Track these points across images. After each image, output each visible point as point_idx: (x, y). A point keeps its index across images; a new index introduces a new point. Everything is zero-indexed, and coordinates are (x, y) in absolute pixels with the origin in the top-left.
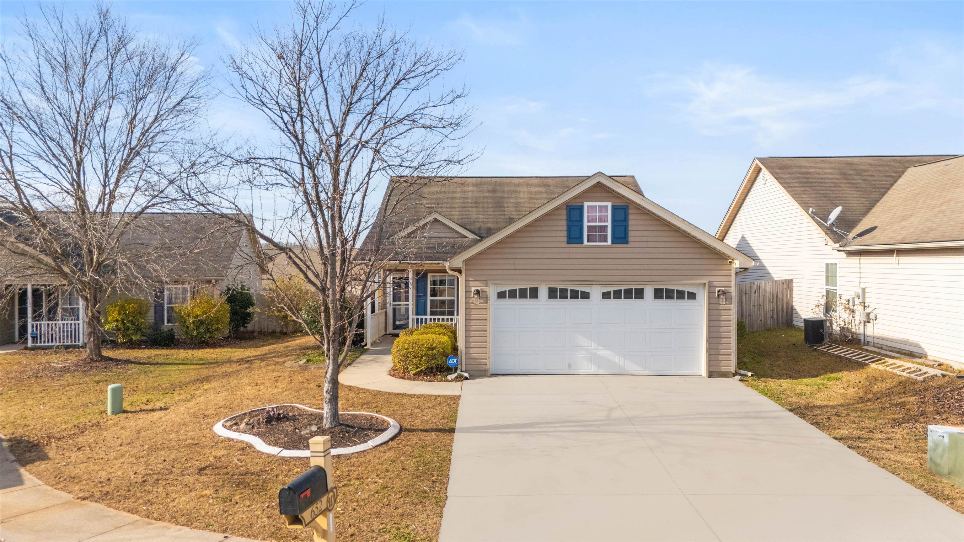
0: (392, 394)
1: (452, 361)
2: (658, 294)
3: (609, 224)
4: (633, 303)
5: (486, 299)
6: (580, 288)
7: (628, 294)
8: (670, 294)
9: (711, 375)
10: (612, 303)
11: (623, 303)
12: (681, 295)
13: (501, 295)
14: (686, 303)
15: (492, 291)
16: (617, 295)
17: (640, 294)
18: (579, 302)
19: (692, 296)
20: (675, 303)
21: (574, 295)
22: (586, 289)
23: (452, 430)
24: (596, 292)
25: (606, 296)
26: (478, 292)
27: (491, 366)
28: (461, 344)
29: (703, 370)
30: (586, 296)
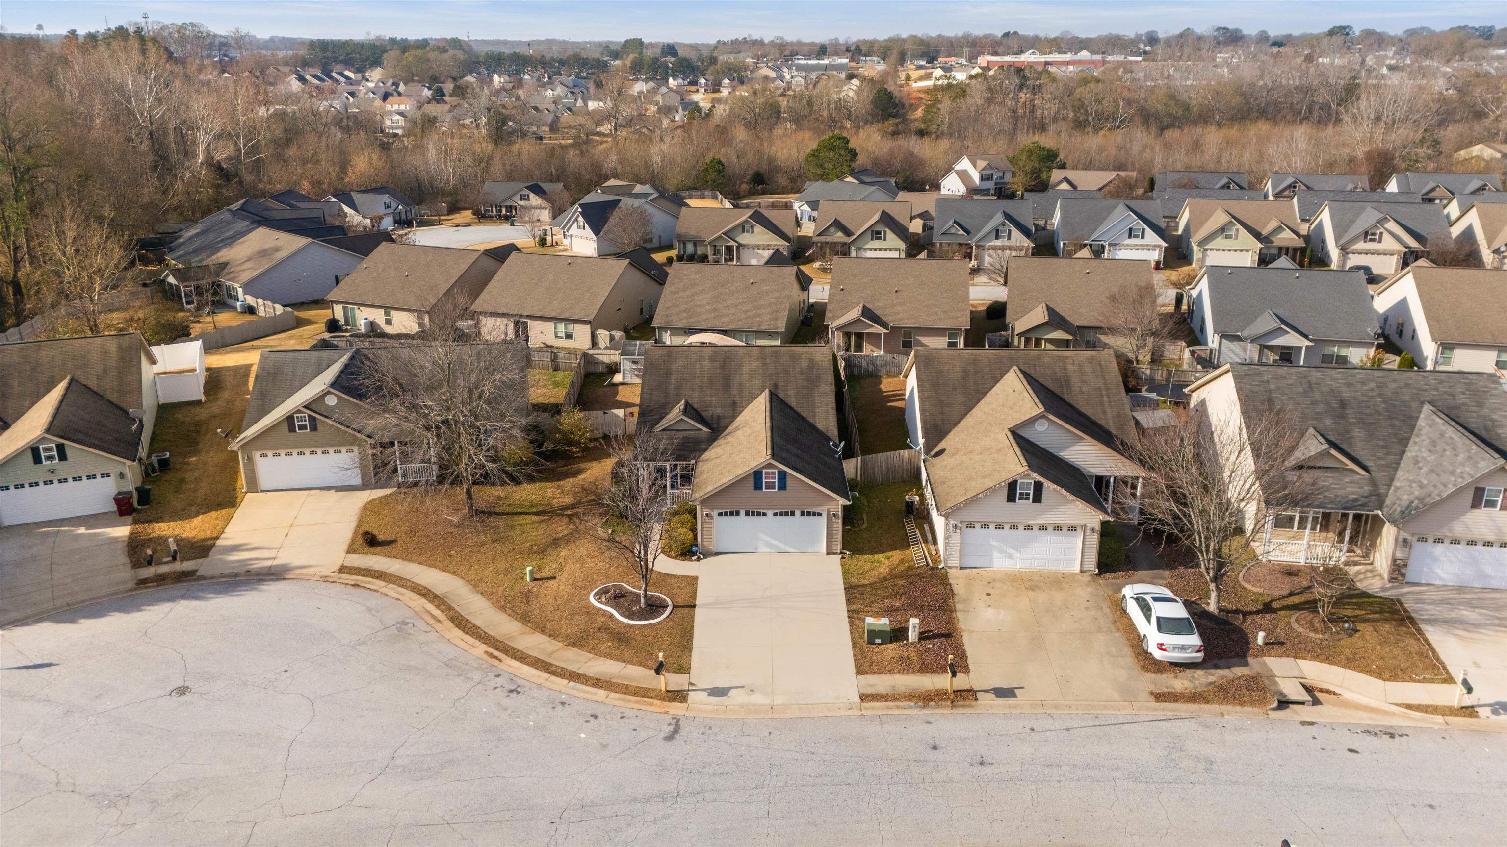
0: (668, 575)
1: (694, 549)
2: (803, 514)
3: (776, 481)
4: (789, 518)
5: (712, 517)
6: (762, 511)
7: (787, 514)
8: (809, 514)
9: (828, 554)
10: (778, 518)
11: (784, 518)
12: (814, 514)
13: (720, 514)
14: (817, 518)
15: (715, 513)
16: (781, 514)
17: (793, 514)
18: (762, 518)
19: (820, 514)
20: (812, 518)
21: (759, 514)
22: (764, 511)
23: (694, 606)
24: (770, 513)
25: (775, 514)
26: (707, 515)
27: (714, 549)
28: (699, 539)
29: (824, 551)
30: (764, 514)
